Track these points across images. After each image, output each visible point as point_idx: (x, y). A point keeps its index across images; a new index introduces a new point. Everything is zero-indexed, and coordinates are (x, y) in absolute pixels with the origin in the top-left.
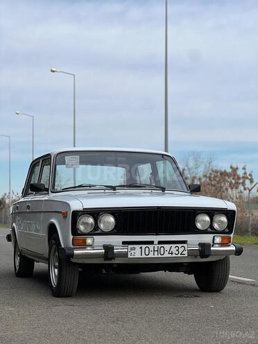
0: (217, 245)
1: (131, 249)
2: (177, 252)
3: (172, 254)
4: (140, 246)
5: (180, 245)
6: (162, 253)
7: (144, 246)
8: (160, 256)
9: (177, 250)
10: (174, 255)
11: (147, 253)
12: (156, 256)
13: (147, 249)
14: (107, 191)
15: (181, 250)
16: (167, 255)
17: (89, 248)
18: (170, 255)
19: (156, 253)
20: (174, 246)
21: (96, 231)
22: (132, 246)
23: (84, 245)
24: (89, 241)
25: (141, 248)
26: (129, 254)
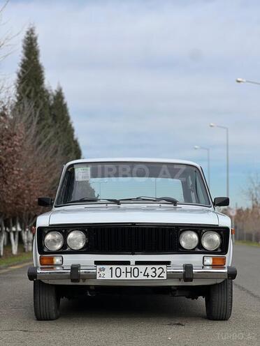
0: (208, 267)
1: (100, 270)
2: (154, 275)
3: (148, 276)
4: (110, 266)
5: (157, 267)
6: (136, 275)
7: (114, 267)
8: (133, 278)
9: (154, 272)
10: (150, 278)
11: (118, 275)
12: (129, 278)
13: (118, 270)
14: (109, 205)
15: (158, 272)
16: (141, 277)
17: (58, 268)
18: (146, 278)
19: (129, 274)
20: (150, 267)
21: (65, 250)
22: (101, 266)
23: (51, 264)
24: (57, 260)
25: (111, 268)
26: (98, 275)
